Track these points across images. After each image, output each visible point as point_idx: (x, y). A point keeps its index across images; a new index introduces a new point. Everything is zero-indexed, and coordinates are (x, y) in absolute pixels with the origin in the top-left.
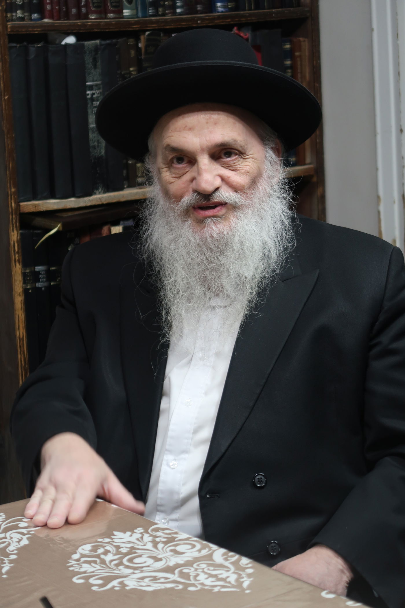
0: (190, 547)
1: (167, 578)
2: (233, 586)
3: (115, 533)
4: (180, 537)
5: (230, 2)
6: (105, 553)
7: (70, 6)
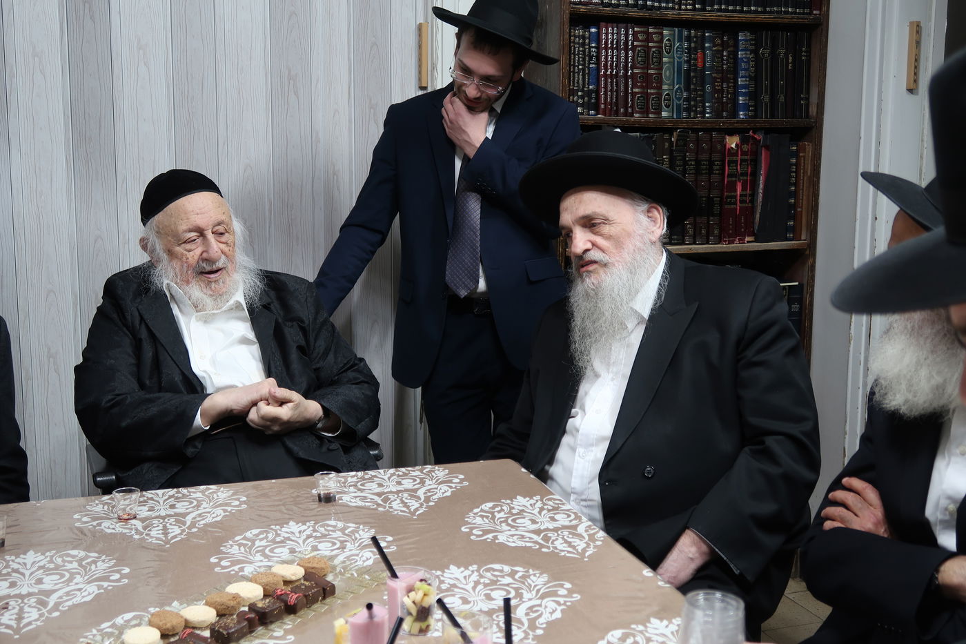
0: (566, 516)
1: (532, 539)
2: (578, 553)
3: (518, 497)
4: (564, 507)
5: (751, 111)
6: (499, 512)
7: (619, 106)
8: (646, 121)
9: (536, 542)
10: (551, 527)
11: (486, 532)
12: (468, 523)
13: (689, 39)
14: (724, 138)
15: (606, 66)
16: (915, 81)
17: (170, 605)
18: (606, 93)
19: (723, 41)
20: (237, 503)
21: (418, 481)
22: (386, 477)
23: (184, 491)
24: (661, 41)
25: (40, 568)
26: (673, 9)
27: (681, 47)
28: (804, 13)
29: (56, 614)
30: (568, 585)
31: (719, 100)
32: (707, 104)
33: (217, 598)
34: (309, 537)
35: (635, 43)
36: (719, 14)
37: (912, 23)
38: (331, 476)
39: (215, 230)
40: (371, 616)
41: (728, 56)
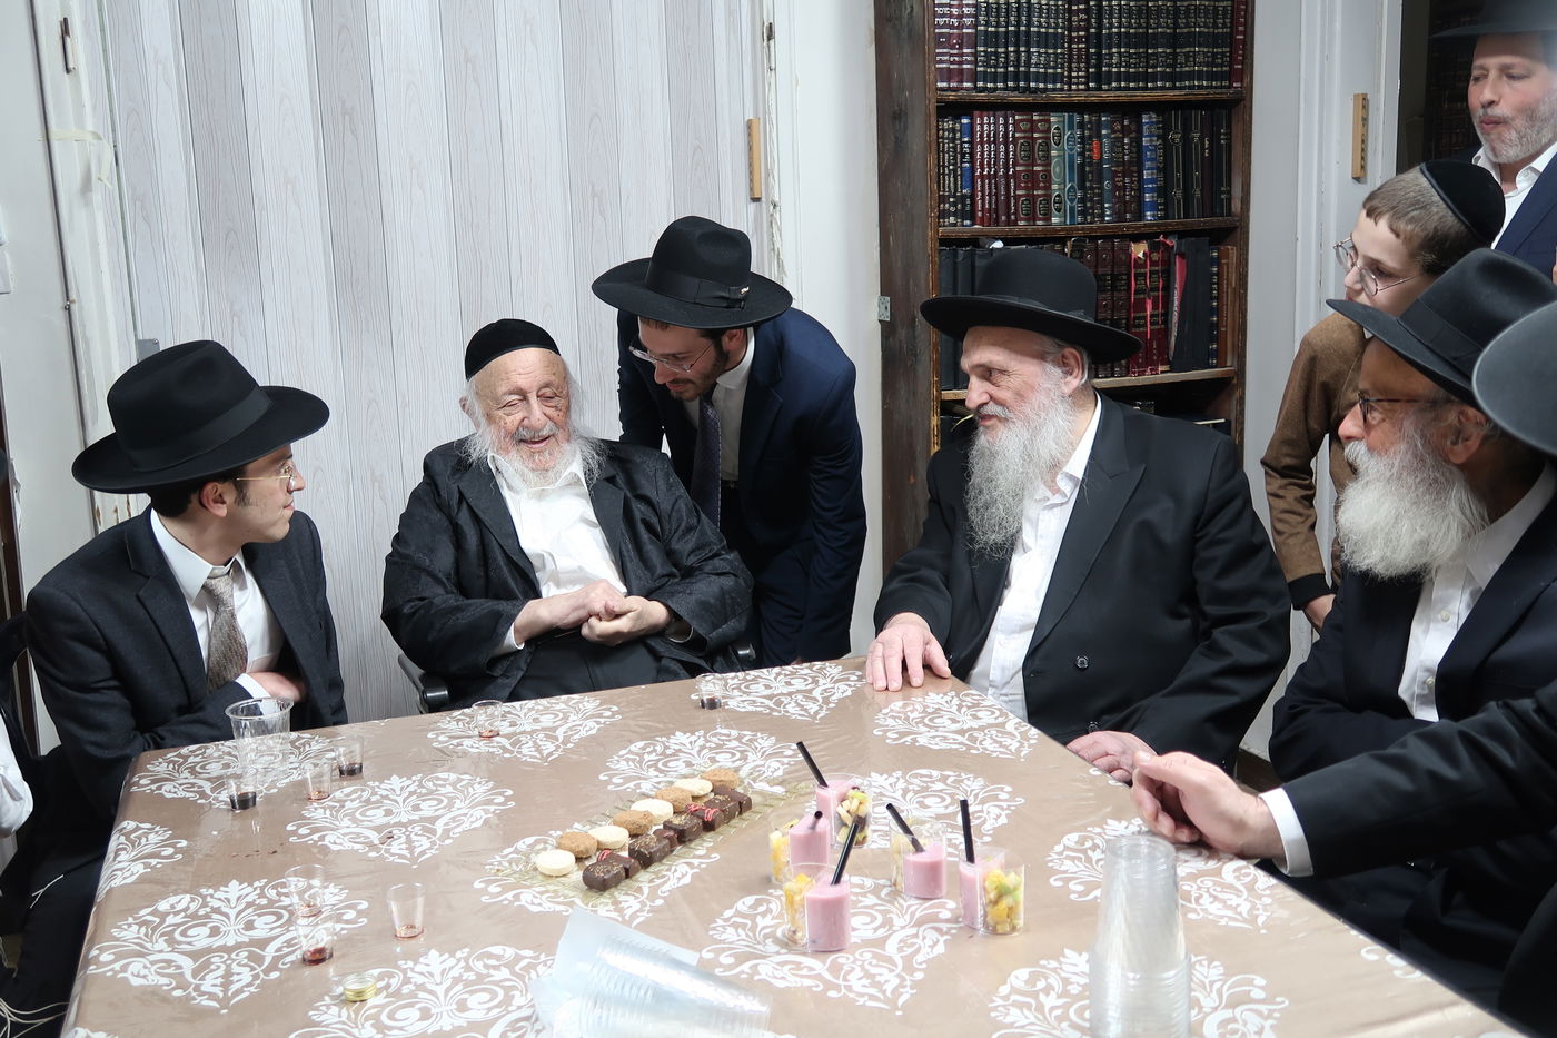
0: (990, 713)
1: (957, 740)
2: (1012, 753)
3: (930, 694)
4: (985, 703)
5: (1160, 210)
6: (912, 711)
7: (1000, 212)
8: (1034, 230)
9: (961, 744)
10: (975, 724)
11: (902, 735)
12: (879, 726)
13: (1082, 125)
14: (1129, 246)
15: (982, 164)
16: (1363, 167)
17: (571, 827)
18: (983, 198)
19: (1123, 126)
20: (608, 714)
21: (810, 680)
22: (772, 677)
23: (544, 702)
24: (1048, 130)
25: (411, 794)
26: (1062, 90)
27: (1072, 136)
28: (1222, 87)
29: (448, 841)
30: (1008, 789)
31: (1121, 199)
32: (1106, 205)
33: (625, 817)
34: (703, 748)
35: (1017, 135)
36: (1118, 93)
37: (1356, 96)
38: (707, 678)
39: (540, 393)
41: (1130, 144)
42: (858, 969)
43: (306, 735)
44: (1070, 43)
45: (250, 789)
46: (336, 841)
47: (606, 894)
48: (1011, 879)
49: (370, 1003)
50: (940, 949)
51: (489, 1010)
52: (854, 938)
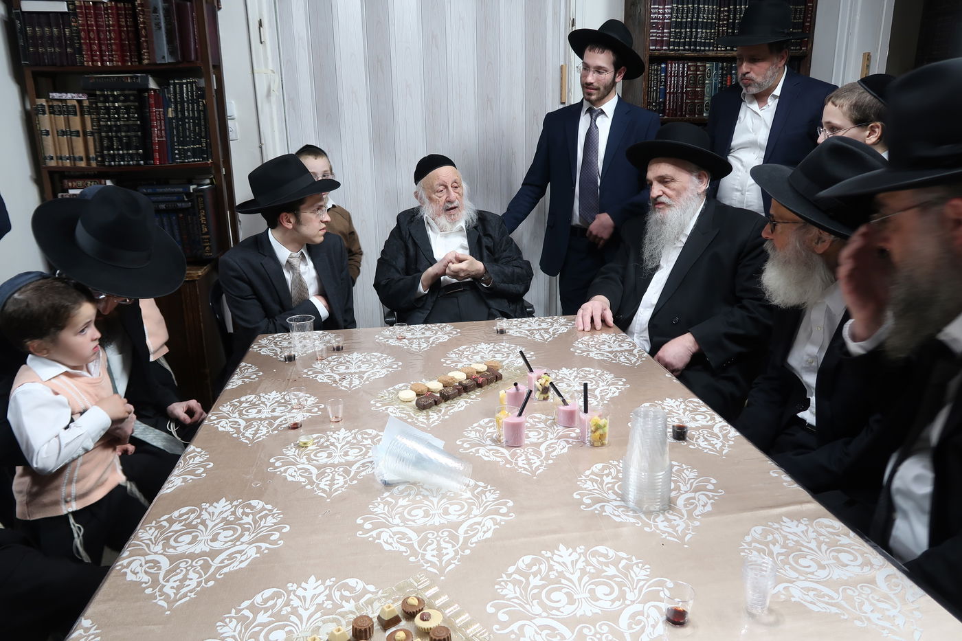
0: (628, 345)
1: (608, 356)
2: (631, 363)
3: (603, 334)
4: (627, 340)
6: (592, 341)
7: (678, 110)
8: (694, 119)
9: (610, 358)
10: (619, 349)
11: (583, 351)
12: (574, 347)
13: (722, 68)
15: (670, 87)
17: (421, 381)
18: (669, 103)
20: (455, 333)
21: (550, 324)
23: (429, 325)
24: (705, 69)
25: (360, 360)
27: (717, 74)
28: (796, 50)
29: (367, 382)
30: (624, 380)
33: (443, 378)
34: (491, 351)
35: (689, 72)
37: (864, 54)
39: (453, 186)
40: (517, 389)
42: (524, 456)
43: (326, 332)
44: (719, 27)
45: (293, 353)
46: (321, 378)
47: (424, 411)
48: (602, 422)
49: (308, 448)
50: (565, 450)
51: (357, 456)
52: (527, 442)
